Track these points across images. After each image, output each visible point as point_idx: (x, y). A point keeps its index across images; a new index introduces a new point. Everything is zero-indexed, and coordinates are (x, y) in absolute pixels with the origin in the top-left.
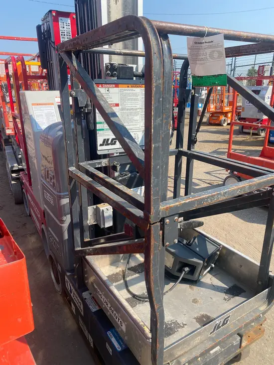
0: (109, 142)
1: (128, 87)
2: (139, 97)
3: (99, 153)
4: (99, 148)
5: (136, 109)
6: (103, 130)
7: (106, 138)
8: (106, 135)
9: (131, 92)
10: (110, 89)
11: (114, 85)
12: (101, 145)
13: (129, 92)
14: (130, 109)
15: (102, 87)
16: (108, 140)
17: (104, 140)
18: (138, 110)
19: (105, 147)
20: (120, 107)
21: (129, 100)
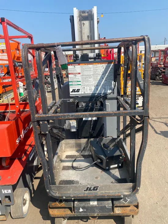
0: (76, 91)
1: (85, 64)
2: (91, 69)
3: (71, 96)
4: (71, 93)
5: (90, 75)
6: (72, 85)
7: (74, 89)
8: (74, 87)
9: (87, 67)
10: (75, 66)
11: (77, 64)
12: (71, 92)
13: (86, 67)
14: (87, 75)
15: (71, 65)
16: (75, 90)
17: (73, 90)
18: (91, 76)
19: (73, 93)
20: (81, 74)
21: (86, 71)
